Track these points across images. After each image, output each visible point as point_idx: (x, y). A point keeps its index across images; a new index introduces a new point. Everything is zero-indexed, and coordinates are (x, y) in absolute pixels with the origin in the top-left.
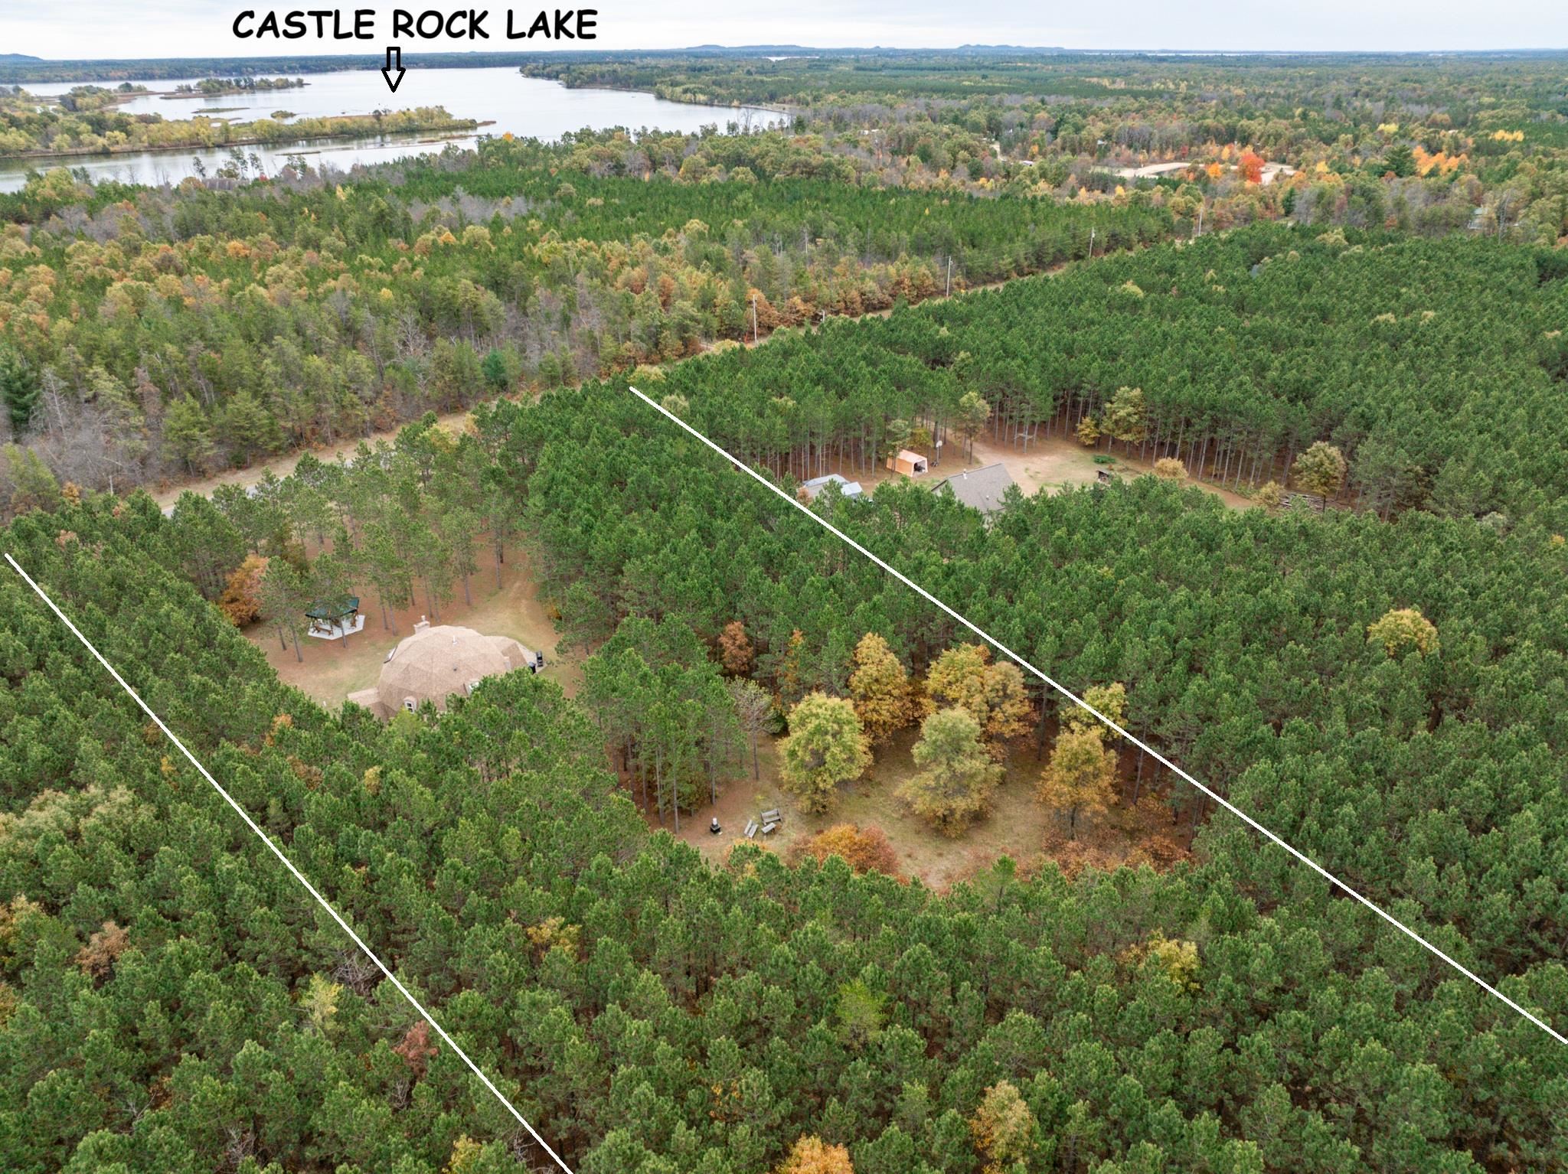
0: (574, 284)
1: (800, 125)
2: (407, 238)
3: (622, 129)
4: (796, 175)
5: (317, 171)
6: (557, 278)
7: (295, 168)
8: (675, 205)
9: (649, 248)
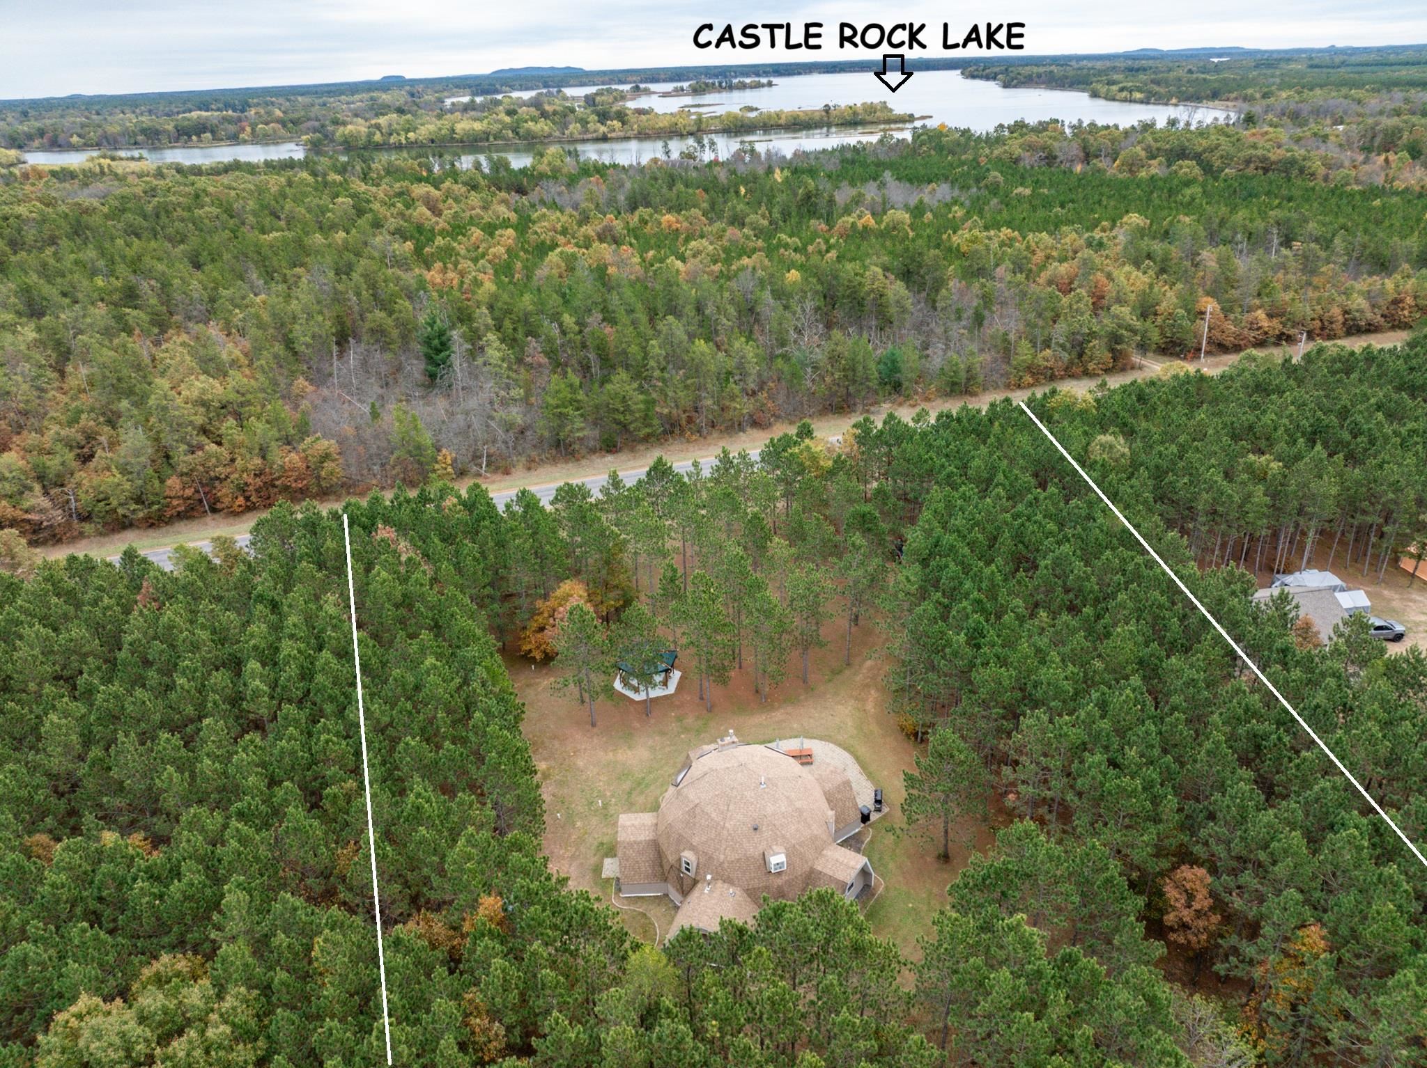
0: (993, 278)
1: (1250, 120)
2: (829, 220)
3: (1057, 121)
4: (1250, 171)
5: (763, 156)
6: (976, 270)
7: (745, 152)
8: (1109, 197)
9: (1082, 242)
